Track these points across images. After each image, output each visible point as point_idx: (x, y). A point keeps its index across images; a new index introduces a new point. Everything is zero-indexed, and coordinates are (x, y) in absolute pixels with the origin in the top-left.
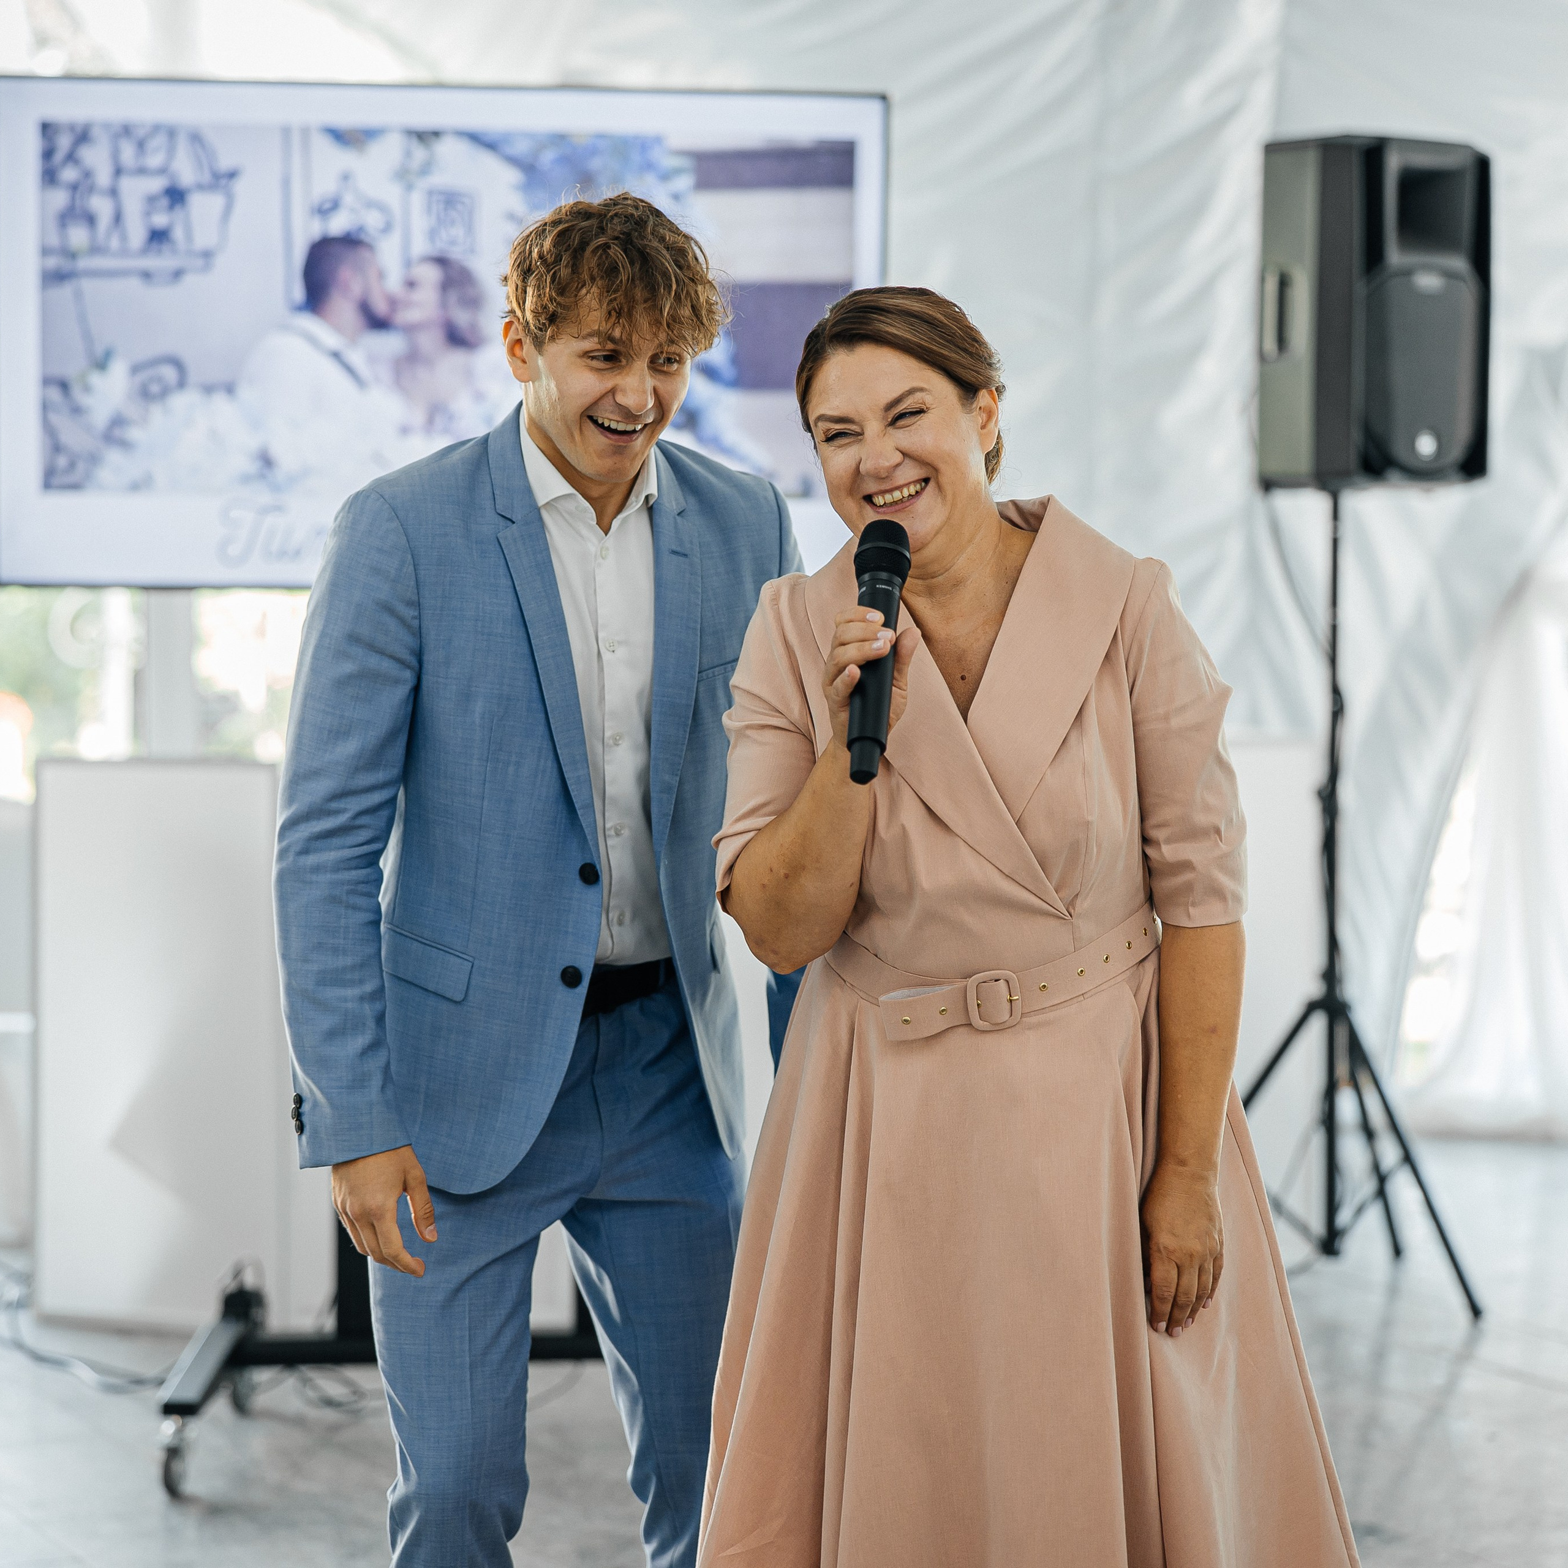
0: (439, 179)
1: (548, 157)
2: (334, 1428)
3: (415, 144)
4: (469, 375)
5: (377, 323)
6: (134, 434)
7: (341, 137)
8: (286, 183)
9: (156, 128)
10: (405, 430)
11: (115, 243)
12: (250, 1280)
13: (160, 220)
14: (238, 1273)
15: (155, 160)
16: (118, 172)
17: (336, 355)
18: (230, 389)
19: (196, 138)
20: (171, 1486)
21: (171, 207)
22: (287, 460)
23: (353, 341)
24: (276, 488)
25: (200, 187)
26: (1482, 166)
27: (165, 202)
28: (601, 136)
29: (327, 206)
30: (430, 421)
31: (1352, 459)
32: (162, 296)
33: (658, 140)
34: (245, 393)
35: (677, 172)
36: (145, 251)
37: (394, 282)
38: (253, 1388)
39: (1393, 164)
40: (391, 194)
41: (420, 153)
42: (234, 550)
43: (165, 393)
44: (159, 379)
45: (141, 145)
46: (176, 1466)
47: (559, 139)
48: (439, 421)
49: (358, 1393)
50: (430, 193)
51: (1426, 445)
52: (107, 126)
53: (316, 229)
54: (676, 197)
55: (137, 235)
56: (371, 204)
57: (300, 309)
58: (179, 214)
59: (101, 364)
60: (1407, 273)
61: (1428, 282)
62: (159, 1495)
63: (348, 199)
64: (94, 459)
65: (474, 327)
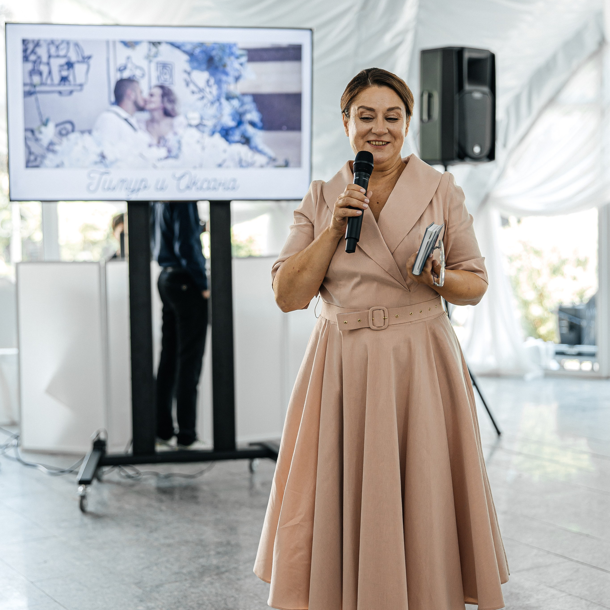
0: (160, 59)
1: (197, 51)
2: (132, 486)
3: (152, 45)
4: (172, 126)
6: (57, 148)
7: (127, 44)
8: (108, 60)
9: (63, 42)
10: (150, 146)
11: (49, 82)
12: (102, 436)
13: (65, 73)
14: (98, 435)
15: (62, 53)
16: (50, 57)
17: (126, 120)
18: (90, 132)
19: (77, 45)
20: (82, 509)
21: (68, 69)
22: (110, 156)
23: (132, 115)
24: (106, 166)
25: (78, 62)
26: (493, 57)
27: (66, 67)
28: (215, 43)
29: (122, 68)
30: (159, 142)
31: (455, 155)
32: (66, 100)
33: (235, 45)
34: (95, 133)
35: (241, 56)
36: (59, 84)
37: (146, 94)
38: (103, 473)
39: (467, 55)
40: (144, 64)
41: (154, 50)
42: (92, 188)
43: (67, 133)
44: (65, 129)
45: (57, 47)
46: (85, 502)
47: (202, 44)
48: (162, 142)
49: (138, 473)
50: (157, 63)
51: (477, 150)
52: (45, 41)
53: (118, 76)
54: (241, 64)
55: (56, 78)
56: (137, 67)
57: (113, 104)
58: (71, 71)
59: (45, 124)
60: (471, 92)
61: (477, 95)
62: (78, 512)
63: (129, 66)
64: (43, 157)
65: (173, 109)
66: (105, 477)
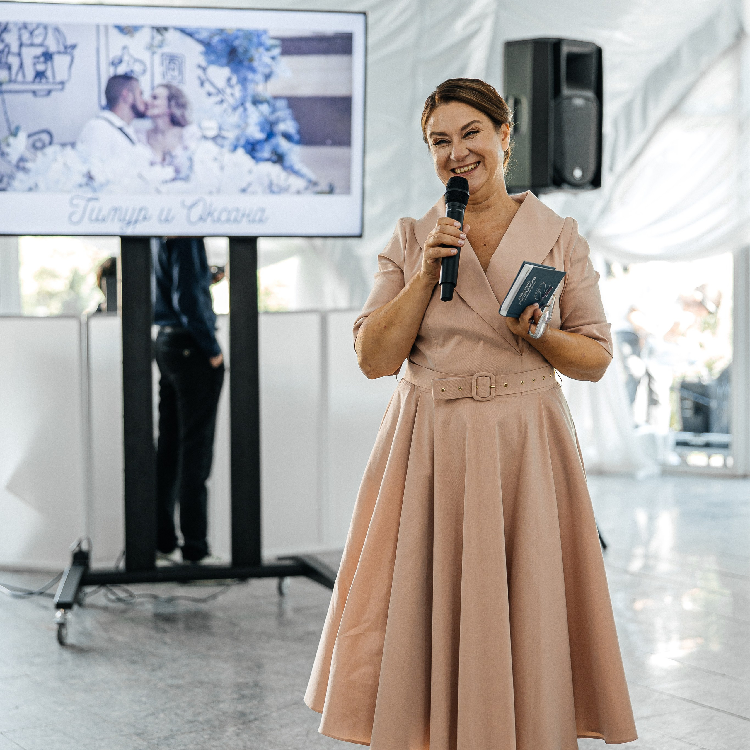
0: (166, 49)
1: (215, 40)
2: (124, 611)
3: (155, 32)
4: (181, 138)
5: (140, 115)
6: (29, 165)
7: (122, 30)
8: (98, 50)
9: (38, 26)
10: (152, 164)
11: (20, 78)
12: (85, 547)
13: (41, 67)
14: (79, 544)
15: (38, 40)
16: (21, 45)
17: (121, 129)
18: (73, 145)
19: (57, 30)
20: (61, 641)
21: (45, 62)
22: (99, 178)
23: (129, 124)
24: (94, 190)
25: (59, 53)
26: (599, 52)
27: (42, 59)
28: (239, 30)
29: (116, 61)
30: (164, 160)
31: (549, 180)
32: (41, 102)
33: (265, 32)
34: (79, 146)
35: (274, 46)
36: (33, 82)
37: (147, 97)
38: (86, 594)
39: (565, 50)
40: (145, 56)
41: (158, 37)
42: (75, 218)
43: (44, 147)
44: (40, 140)
45: (31, 33)
46: (64, 632)
47: (221, 31)
48: (168, 158)
49: (132, 596)
50: (162, 55)
51: (578, 173)
52: (16, 24)
53: (112, 72)
54: (273, 58)
55: (30, 74)
56: (136, 60)
57: (104, 108)
58: (49, 64)
59: (14, 134)
60: (570, 98)
61: (578, 102)
62: (56, 645)
63: (126, 58)
64: (12, 177)
65: (183, 116)
66: (88, 600)
